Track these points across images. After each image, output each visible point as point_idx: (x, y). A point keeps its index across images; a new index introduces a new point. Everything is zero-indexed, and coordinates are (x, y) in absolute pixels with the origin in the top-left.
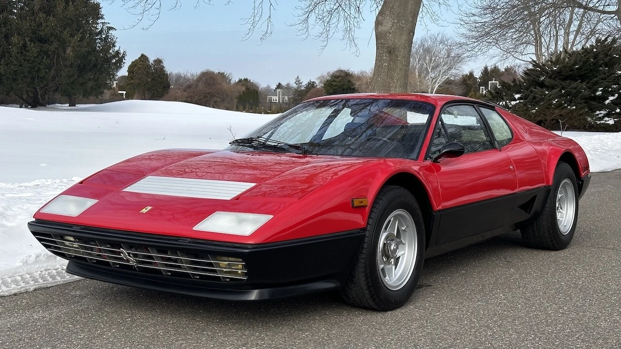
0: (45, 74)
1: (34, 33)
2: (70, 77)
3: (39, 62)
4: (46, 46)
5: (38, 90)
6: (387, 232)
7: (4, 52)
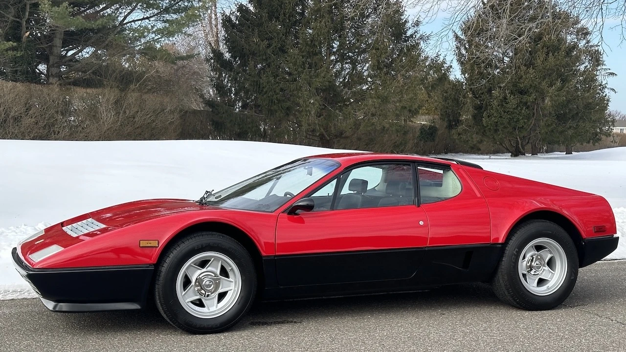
0: (523, 124)
1: (515, 85)
2: (549, 126)
3: (518, 113)
4: (525, 98)
5: (519, 139)
6: (204, 270)
7: (487, 106)
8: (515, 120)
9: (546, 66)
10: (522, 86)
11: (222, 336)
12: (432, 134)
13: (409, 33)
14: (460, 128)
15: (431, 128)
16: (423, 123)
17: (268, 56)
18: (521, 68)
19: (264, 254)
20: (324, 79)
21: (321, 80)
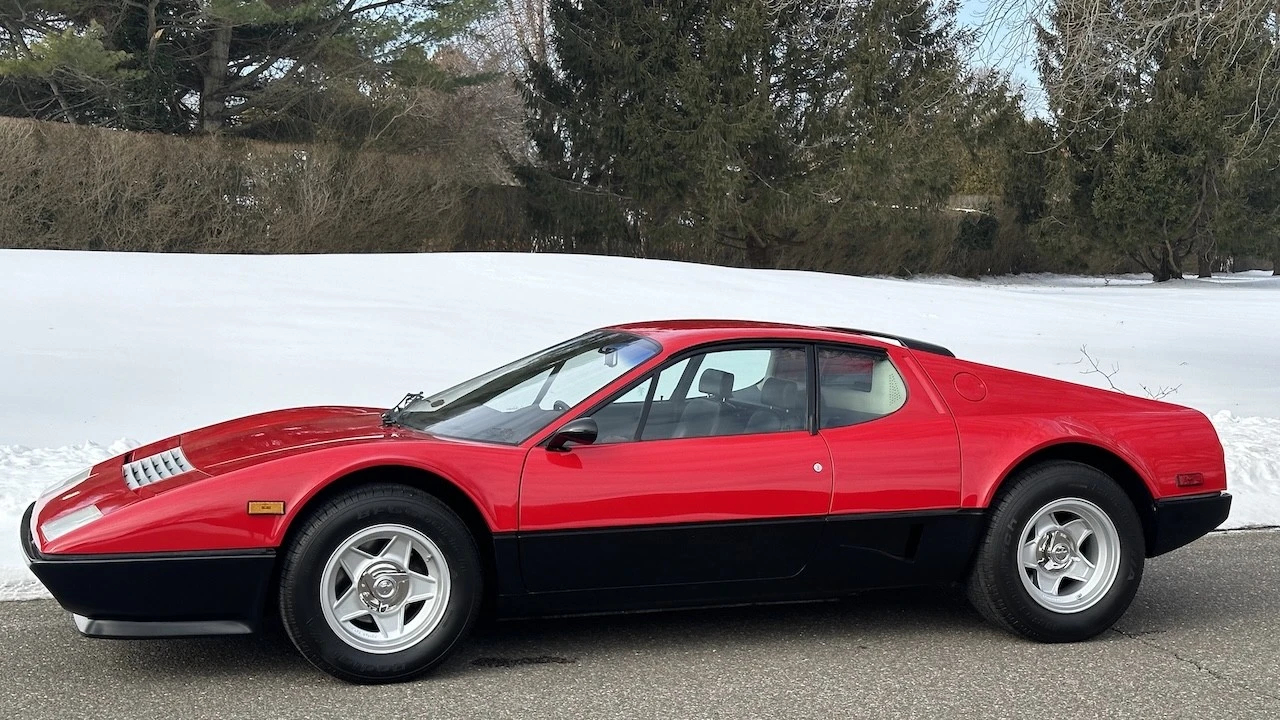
0: (1178, 215)
1: (1161, 132)
2: (1232, 217)
3: (1167, 190)
4: (1183, 159)
5: (1169, 246)
6: (378, 559)
7: (1101, 175)
8: (1160, 205)
9: (1229, 93)
10: (1176, 134)
11: (407, 689)
12: (986, 233)
13: (934, 28)
14: (1045, 222)
15: (984, 220)
16: (967, 211)
17: (639, 76)
18: (1176, 97)
19: (494, 528)
20: (753, 124)
21: (747, 126)
